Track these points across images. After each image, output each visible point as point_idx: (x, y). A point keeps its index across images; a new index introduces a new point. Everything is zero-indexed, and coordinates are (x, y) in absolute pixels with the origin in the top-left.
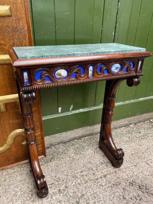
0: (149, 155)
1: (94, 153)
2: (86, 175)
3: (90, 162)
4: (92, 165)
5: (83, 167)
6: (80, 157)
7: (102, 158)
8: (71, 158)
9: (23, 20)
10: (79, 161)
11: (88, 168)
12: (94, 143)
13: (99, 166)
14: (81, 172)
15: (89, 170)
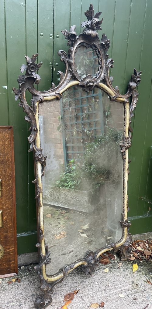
0: (90, 289)
1: (30, 284)
2: (11, 307)
3: (21, 293)
4: (22, 296)
5: (12, 298)
6: (13, 287)
7: (36, 290)
8: (3, 289)
9: (9, 155)
10: (10, 292)
11: (16, 300)
12: (35, 273)
13: (29, 298)
14: (8, 303)
15: (17, 302)
